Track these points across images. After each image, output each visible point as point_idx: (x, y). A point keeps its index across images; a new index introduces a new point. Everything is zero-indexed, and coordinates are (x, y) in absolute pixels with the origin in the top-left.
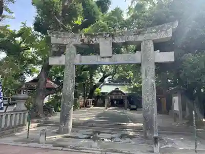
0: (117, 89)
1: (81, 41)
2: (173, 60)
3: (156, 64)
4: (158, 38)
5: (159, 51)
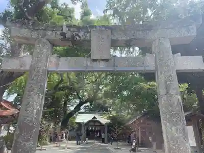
0: (94, 118)
1: (61, 35)
4: (178, 36)
5: (180, 54)
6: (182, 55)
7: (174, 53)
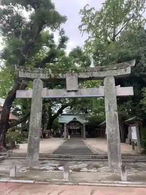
0: (75, 119)
1: (48, 76)
2: (133, 94)
3: (118, 97)
4: (119, 74)
5: (120, 86)
6: (121, 86)
7: (116, 85)
